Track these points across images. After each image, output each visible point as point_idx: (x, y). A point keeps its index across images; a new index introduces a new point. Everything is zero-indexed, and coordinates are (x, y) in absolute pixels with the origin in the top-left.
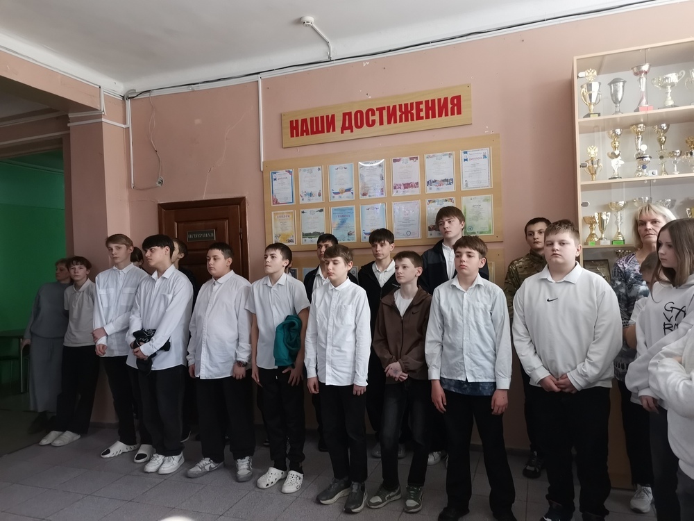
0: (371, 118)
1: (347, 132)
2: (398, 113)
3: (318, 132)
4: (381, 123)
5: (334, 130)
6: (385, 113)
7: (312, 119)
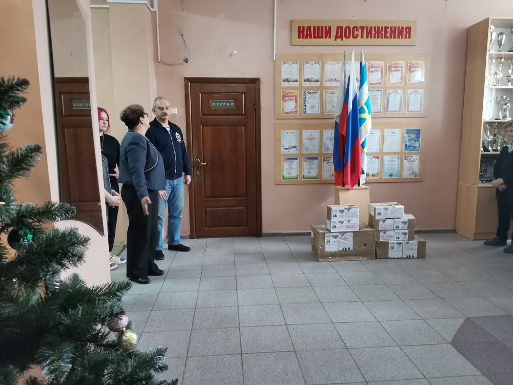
0: (356, 33)
1: (339, 40)
2: (373, 32)
3: (318, 37)
4: (362, 37)
5: (330, 37)
6: (365, 30)
7: (314, 28)
